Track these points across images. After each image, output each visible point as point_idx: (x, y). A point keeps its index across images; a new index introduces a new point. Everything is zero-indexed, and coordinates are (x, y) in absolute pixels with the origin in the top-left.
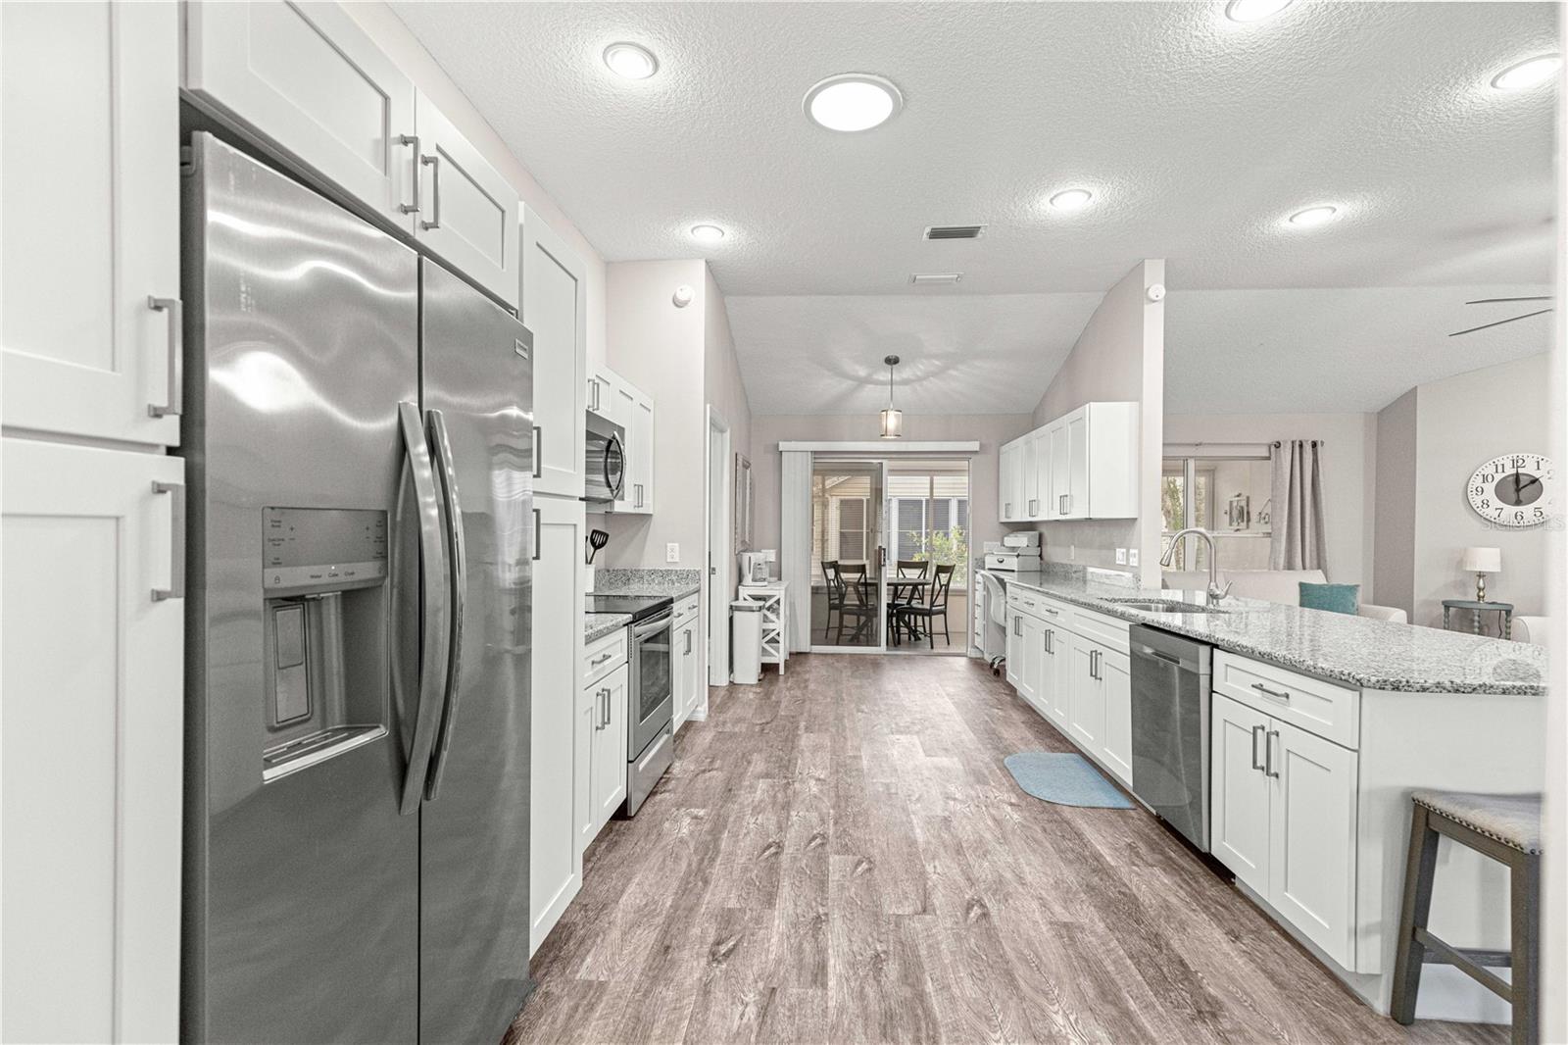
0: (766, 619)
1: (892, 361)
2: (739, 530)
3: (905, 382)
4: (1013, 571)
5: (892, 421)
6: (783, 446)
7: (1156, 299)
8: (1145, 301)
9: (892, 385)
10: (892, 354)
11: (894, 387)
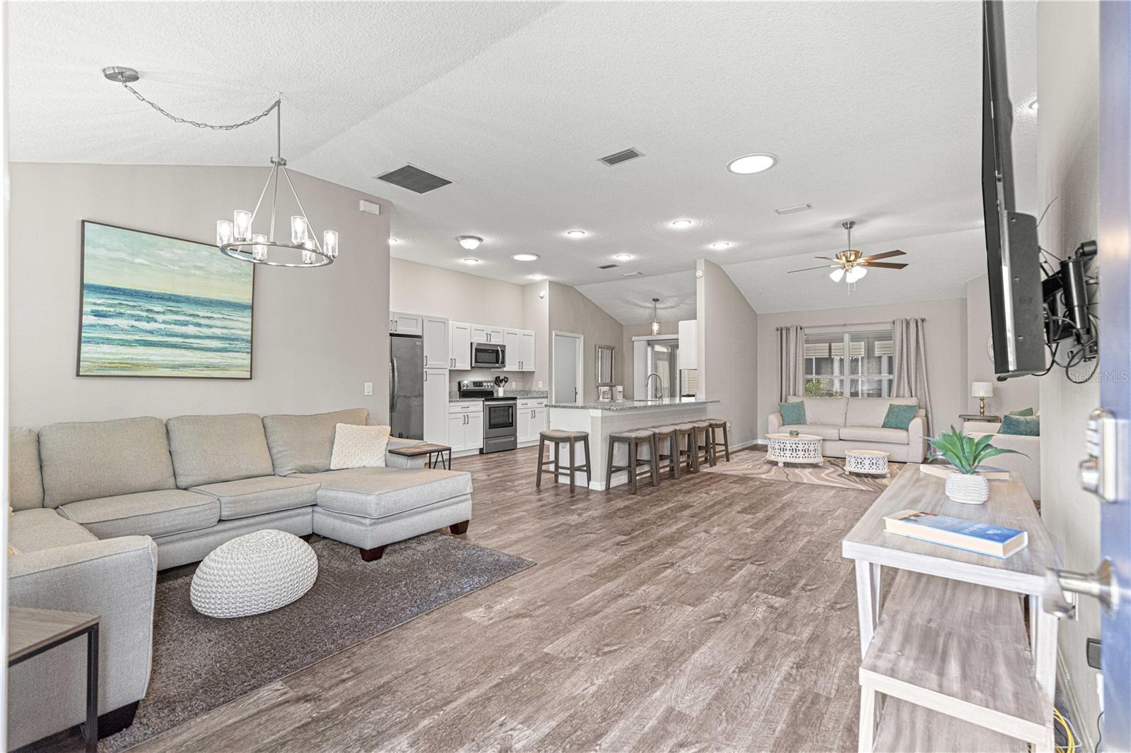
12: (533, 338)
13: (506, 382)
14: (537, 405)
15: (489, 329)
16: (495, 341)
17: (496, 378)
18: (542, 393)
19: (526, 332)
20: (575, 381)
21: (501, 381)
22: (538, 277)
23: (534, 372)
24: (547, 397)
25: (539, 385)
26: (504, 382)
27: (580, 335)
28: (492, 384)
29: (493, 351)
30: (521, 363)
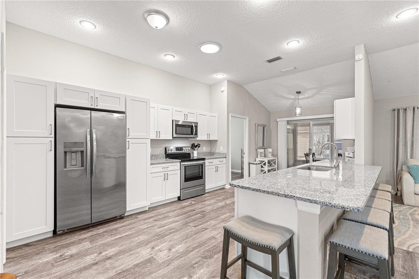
0: (262, 167)
1: (299, 93)
2: (256, 143)
3: (302, 99)
4: (352, 157)
5: (298, 111)
6: (278, 120)
7: (359, 59)
8: (355, 61)
9: (298, 100)
10: (298, 90)
11: (299, 100)
12: (217, 118)
13: (199, 147)
14: (219, 163)
15: (186, 111)
16: (191, 119)
17: (192, 144)
18: (223, 154)
19: (212, 114)
20: (243, 145)
21: (196, 146)
22: (220, 76)
23: (217, 140)
24: (226, 157)
25: (221, 149)
26: (197, 147)
27: (246, 117)
28: (189, 149)
29: (189, 126)
30: (209, 135)
